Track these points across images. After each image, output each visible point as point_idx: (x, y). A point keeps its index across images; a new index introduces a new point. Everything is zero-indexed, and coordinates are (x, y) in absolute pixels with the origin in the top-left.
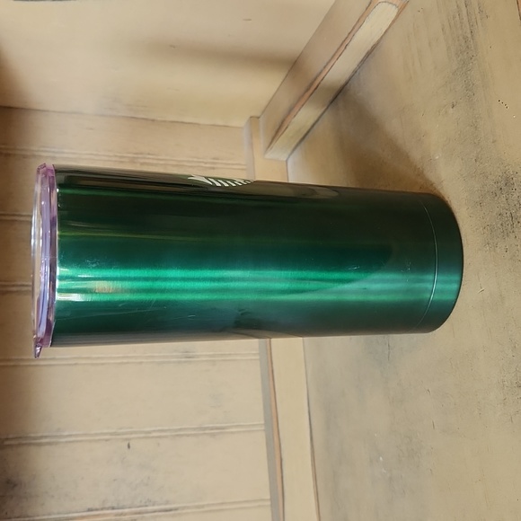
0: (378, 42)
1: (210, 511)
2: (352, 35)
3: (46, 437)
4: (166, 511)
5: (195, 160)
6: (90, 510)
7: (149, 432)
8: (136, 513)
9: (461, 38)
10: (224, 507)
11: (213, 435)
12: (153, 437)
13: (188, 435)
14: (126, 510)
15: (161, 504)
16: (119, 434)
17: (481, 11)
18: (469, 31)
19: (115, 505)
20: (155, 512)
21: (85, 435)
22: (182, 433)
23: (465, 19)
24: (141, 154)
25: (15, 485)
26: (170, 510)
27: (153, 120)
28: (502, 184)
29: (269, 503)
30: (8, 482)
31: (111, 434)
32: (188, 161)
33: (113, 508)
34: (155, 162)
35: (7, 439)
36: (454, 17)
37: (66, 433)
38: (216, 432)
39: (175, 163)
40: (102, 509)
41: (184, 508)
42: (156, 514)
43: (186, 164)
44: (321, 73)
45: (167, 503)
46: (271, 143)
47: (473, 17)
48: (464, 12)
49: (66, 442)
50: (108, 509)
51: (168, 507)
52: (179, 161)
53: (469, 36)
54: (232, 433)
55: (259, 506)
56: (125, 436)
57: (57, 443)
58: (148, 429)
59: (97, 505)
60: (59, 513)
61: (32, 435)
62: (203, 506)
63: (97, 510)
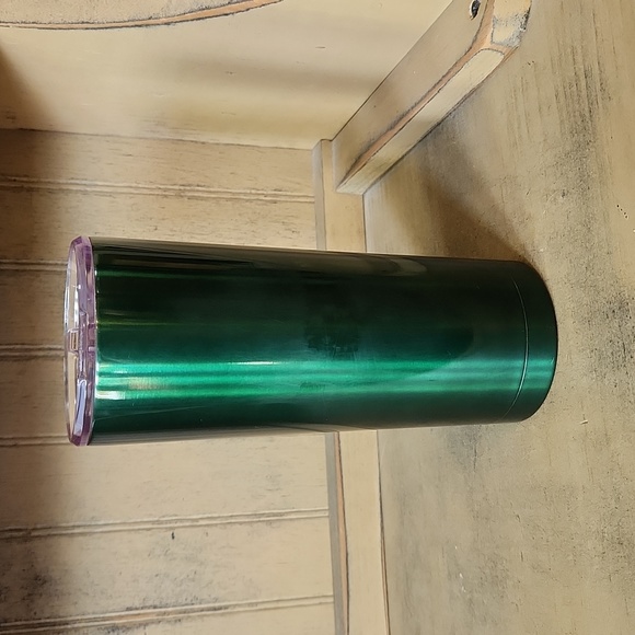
0: (479, 86)
1: (265, 609)
2: (447, 78)
3: (79, 526)
4: (215, 609)
5: (253, 191)
6: (128, 609)
7: (197, 520)
8: (180, 613)
9: (577, 114)
10: (280, 605)
11: (269, 522)
12: (201, 526)
13: (241, 523)
14: (170, 609)
15: (209, 602)
16: (162, 523)
17: (602, 89)
18: (587, 109)
19: (157, 603)
20: (202, 610)
21: (124, 523)
22: (233, 521)
23: (584, 93)
24: (189, 185)
25: (45, 582)
26: (220, 608)
27: (203, 143)
28: (615, 306)
29: (331, 600)
30: (37, 578)
31: (153, 522)
32: (245, 194)
33: (155, 607)
34: (205, 195)
35: (35, 529)
36: (571, 86)
37: (102, 522)
38: (273, 519)
39: (229, 196)
40: (142, 608)
41: (235, 606)
42: (203, 613)
43: (242, 197)
44: (408, 112)
45: (216, 600)
46: (345, 178)
47: (594, 94)
48: (583, 84)
49: (102, 532)
50: (149, 607)
51: (217, 605)
52: (234, 194)
53: (588, 115)
54: (291, 520)
55: (320, 604)
56: (168, 525)
57: (90, 534)
58: (195, 517)
59: (137, 604)
60: (94, 613)
61: (64, 525)
62: (257, 604)
63: (137, 609)
